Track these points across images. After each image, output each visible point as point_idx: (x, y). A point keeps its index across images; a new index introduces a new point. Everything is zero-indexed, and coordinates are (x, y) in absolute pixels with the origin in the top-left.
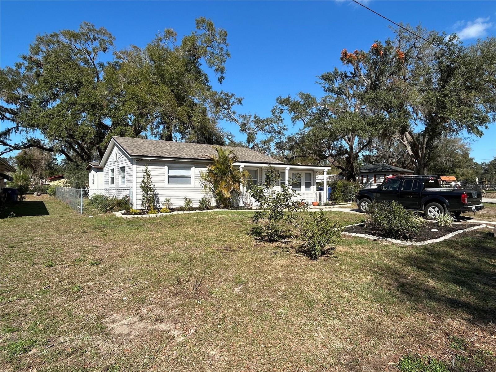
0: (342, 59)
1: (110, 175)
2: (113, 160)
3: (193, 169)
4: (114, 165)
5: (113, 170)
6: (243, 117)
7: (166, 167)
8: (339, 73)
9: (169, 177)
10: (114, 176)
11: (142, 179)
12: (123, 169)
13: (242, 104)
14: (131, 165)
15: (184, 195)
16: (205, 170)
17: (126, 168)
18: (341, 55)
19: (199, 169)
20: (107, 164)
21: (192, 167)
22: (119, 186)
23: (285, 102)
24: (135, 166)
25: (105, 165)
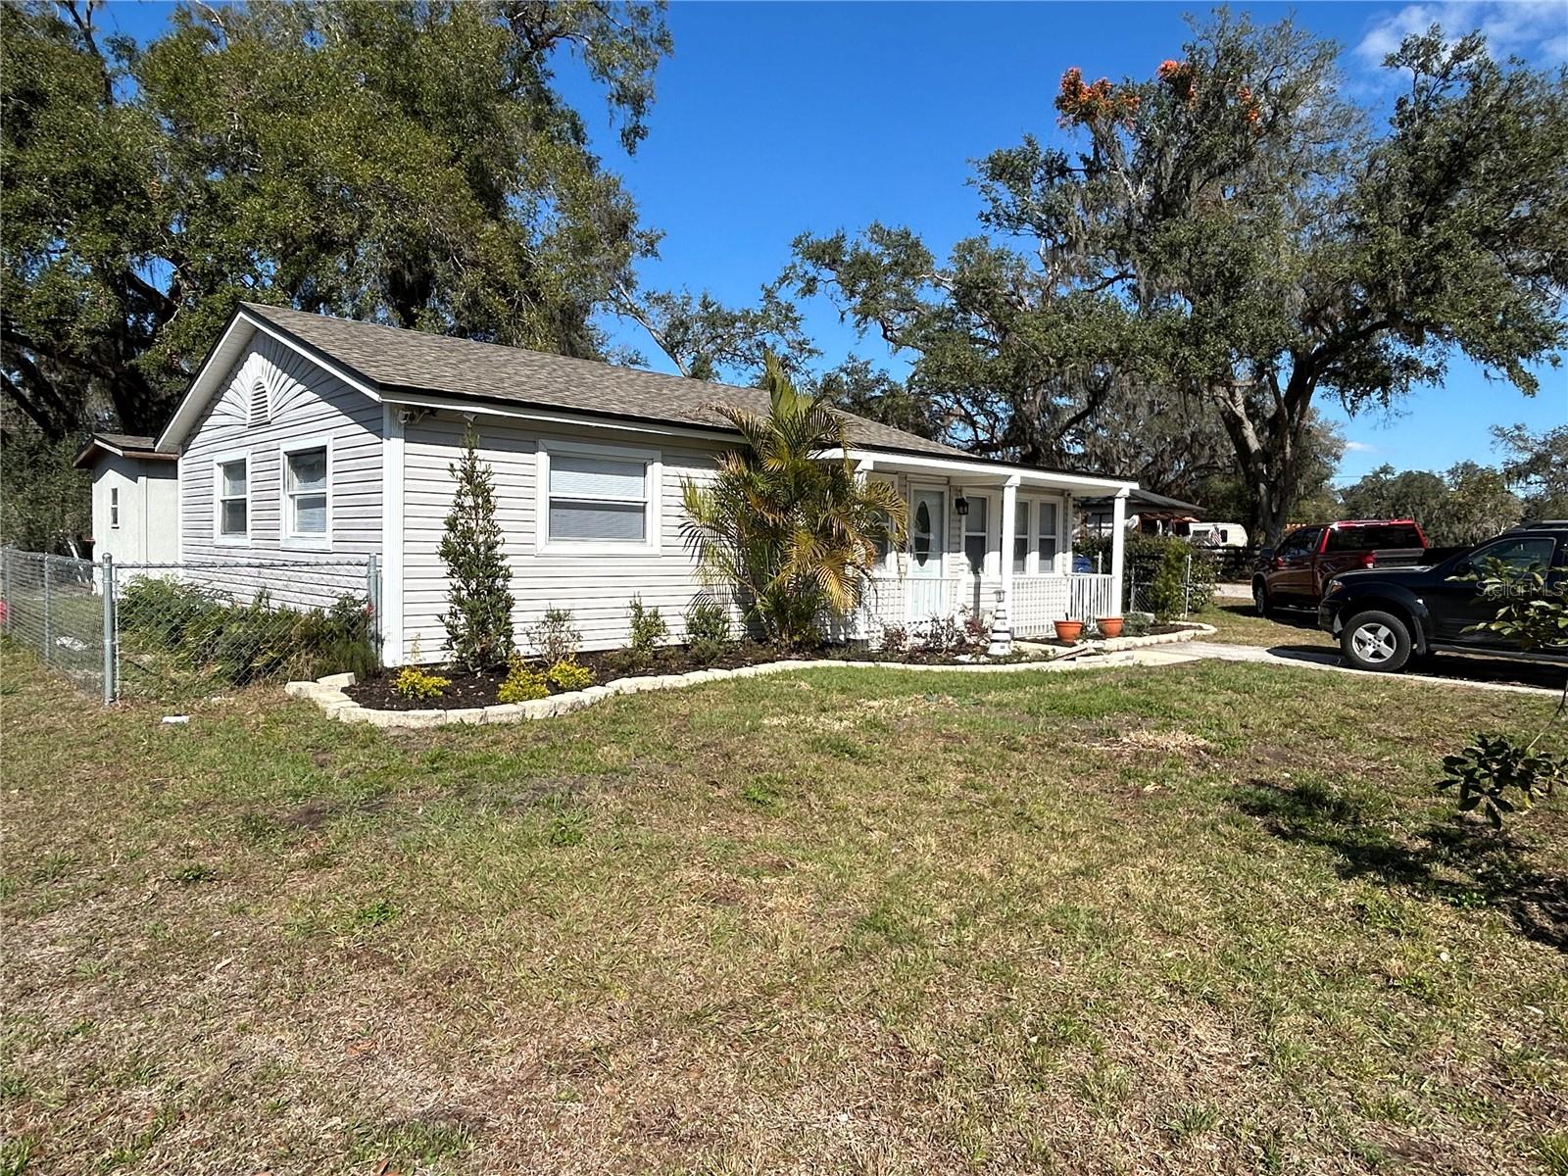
0: (1061, 103)
1: (221, 489)
2: (242, 421)
3: (656, 469)
4: (247, 440)
5: (235, 470)
6: (661, 300)
7: (542, 459)
8: (1041, 157)
9: (554, 504)
10: (249, 497)
11: (448, 512)
12: (309, 463)
13: (656, 255)
14: (372, 438)
15: (631, 592)
16: (705, 478)
17: (330, 456)
18: (1060, 92)
19: (684, 471)
20: (199, 438)
21: (653, 461)
22: (282, 545)
23: (827, 254)
24: (394, 448)
25: (185, 444)
